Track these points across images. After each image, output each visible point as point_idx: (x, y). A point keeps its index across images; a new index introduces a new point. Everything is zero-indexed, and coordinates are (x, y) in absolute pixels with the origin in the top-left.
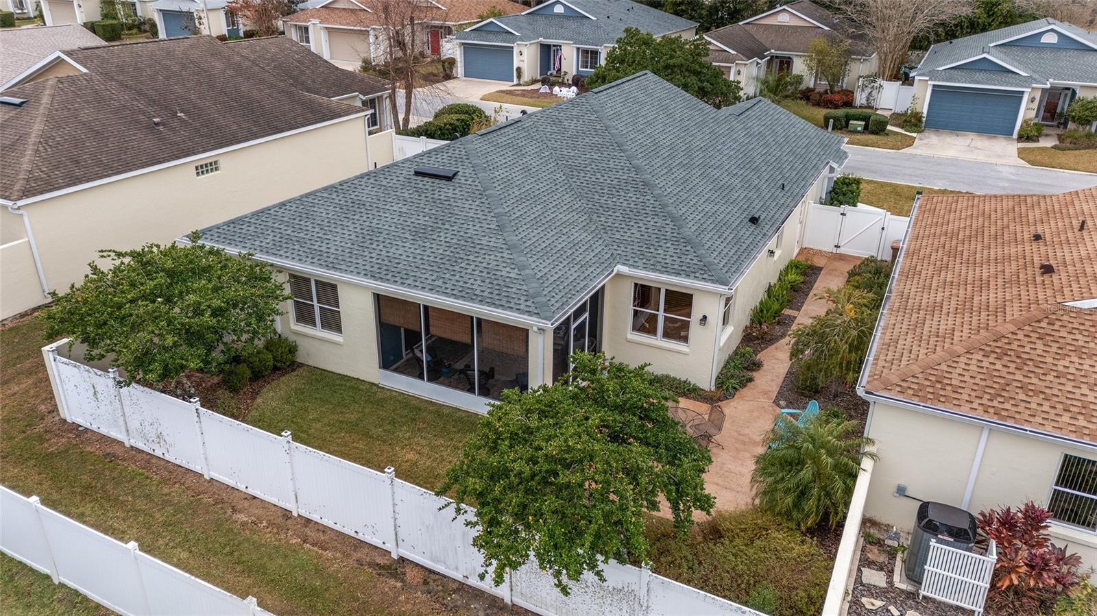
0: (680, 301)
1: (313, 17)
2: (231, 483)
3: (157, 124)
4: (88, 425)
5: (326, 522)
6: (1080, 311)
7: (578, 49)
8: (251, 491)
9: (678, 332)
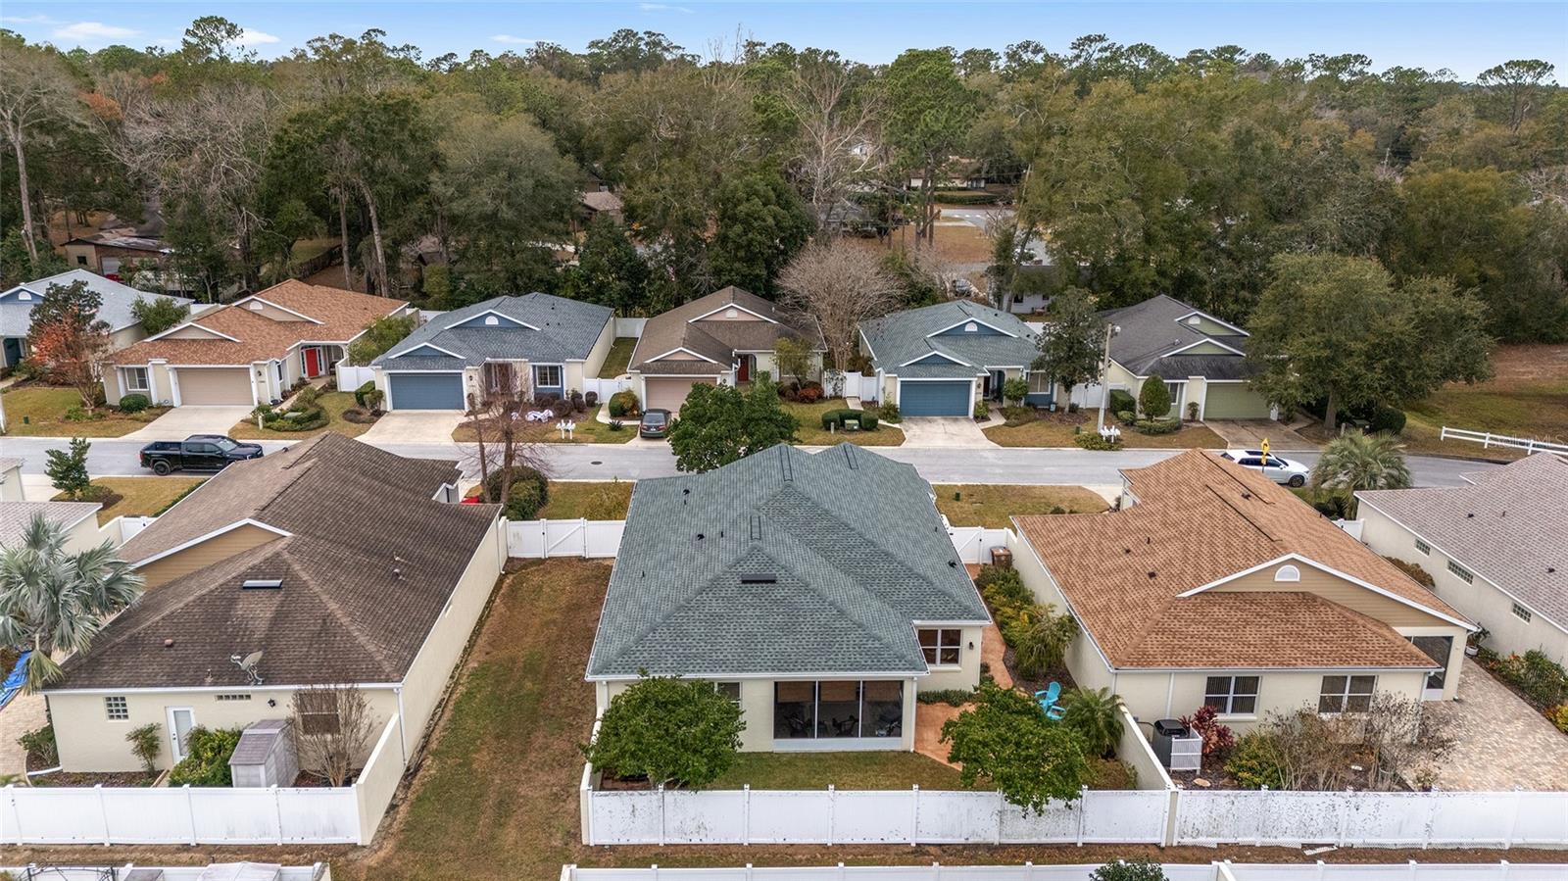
0: (953, 637)
2: (772, 841)
4: (616, 842)
5: (856, 841)
6: (1184, 598)
7: (534, 367)
8: (788, 841)
9: (952, 657)
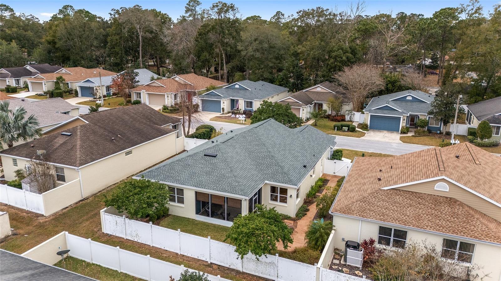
0: (284, 191)
1: (142, 89)
2: (159, 247)
3: (113, 140)
4: (112, 234)
5: (189, 255)
6: (384, 190)
7: (245, 101)
8: (165, 249)
9: (284, 200)
